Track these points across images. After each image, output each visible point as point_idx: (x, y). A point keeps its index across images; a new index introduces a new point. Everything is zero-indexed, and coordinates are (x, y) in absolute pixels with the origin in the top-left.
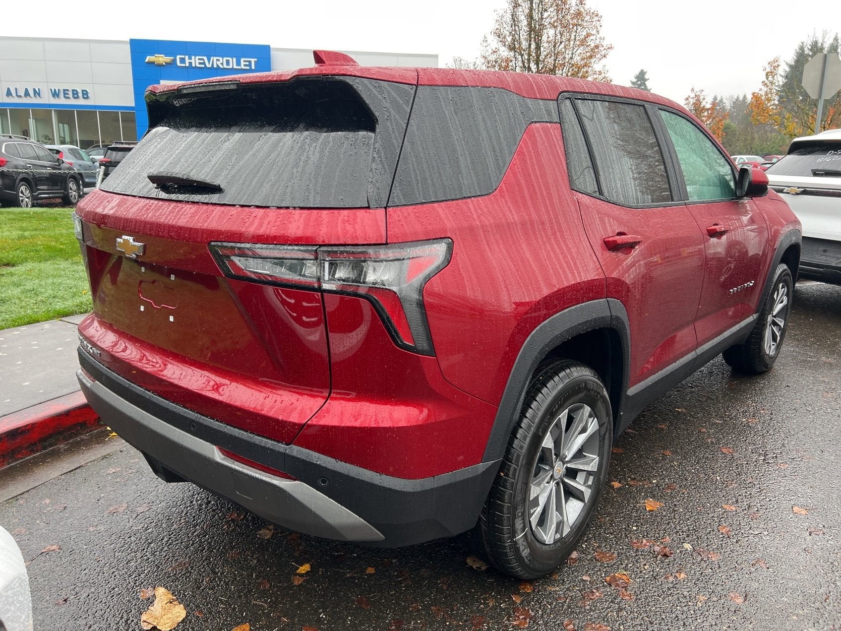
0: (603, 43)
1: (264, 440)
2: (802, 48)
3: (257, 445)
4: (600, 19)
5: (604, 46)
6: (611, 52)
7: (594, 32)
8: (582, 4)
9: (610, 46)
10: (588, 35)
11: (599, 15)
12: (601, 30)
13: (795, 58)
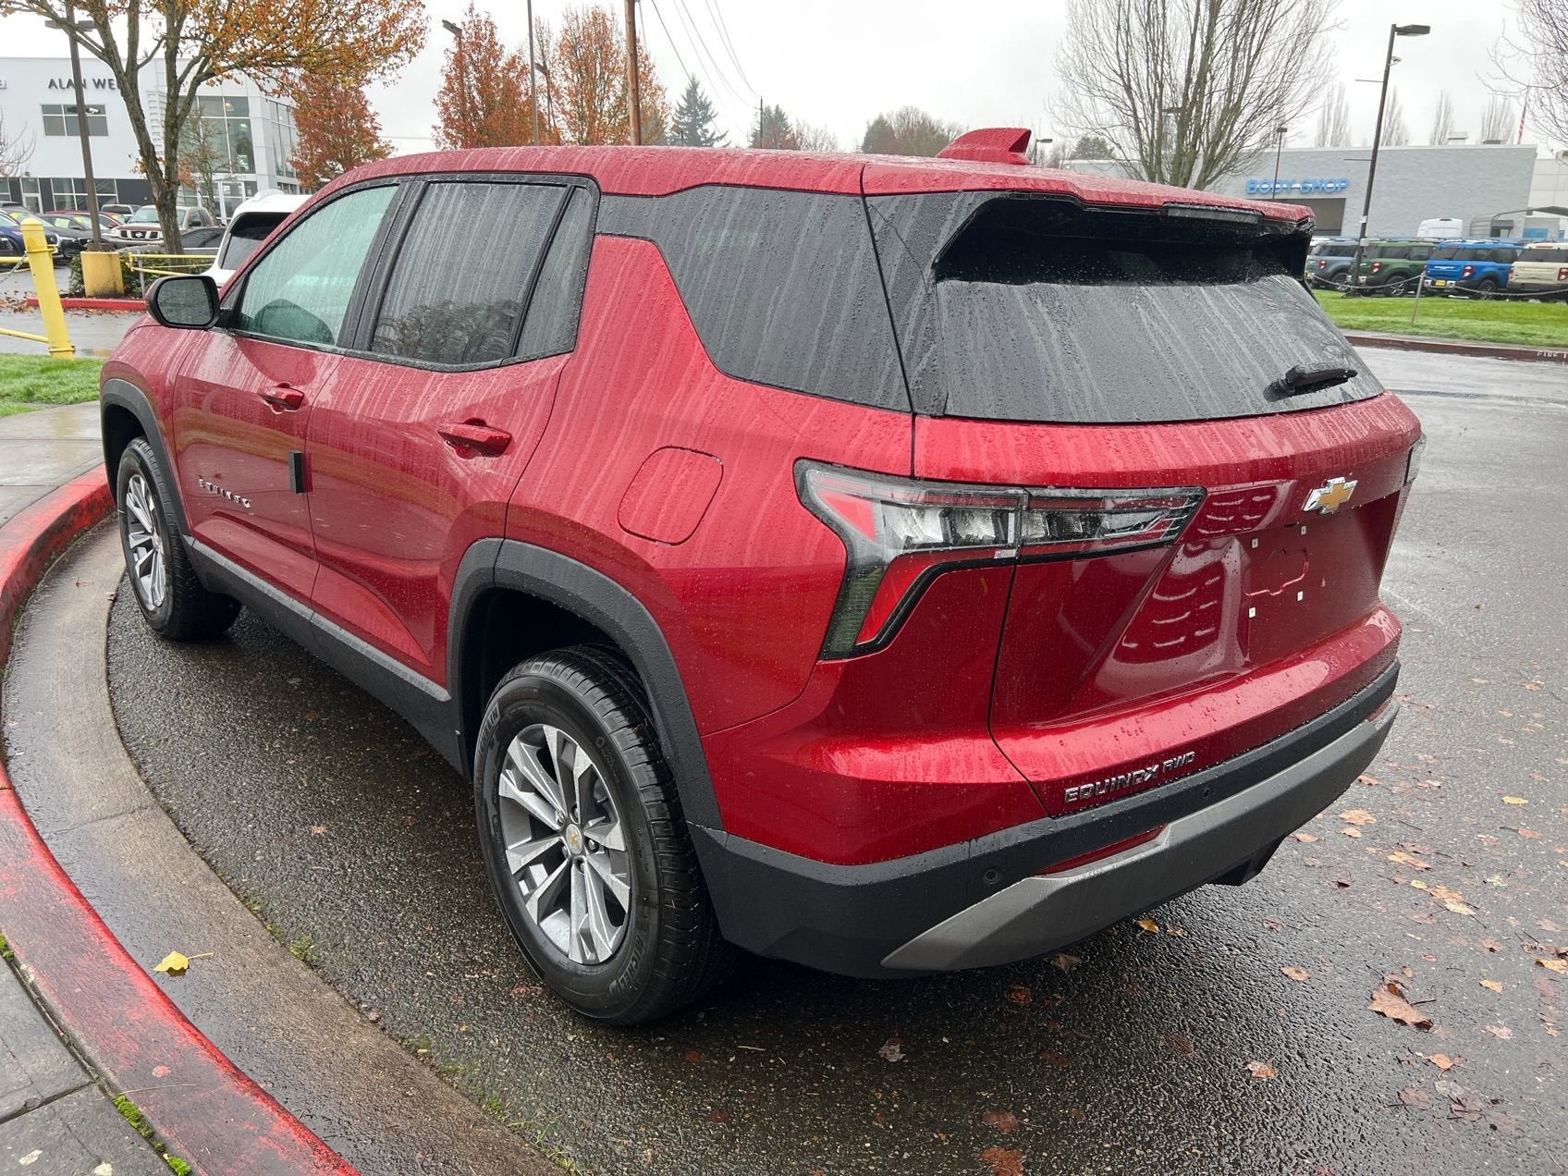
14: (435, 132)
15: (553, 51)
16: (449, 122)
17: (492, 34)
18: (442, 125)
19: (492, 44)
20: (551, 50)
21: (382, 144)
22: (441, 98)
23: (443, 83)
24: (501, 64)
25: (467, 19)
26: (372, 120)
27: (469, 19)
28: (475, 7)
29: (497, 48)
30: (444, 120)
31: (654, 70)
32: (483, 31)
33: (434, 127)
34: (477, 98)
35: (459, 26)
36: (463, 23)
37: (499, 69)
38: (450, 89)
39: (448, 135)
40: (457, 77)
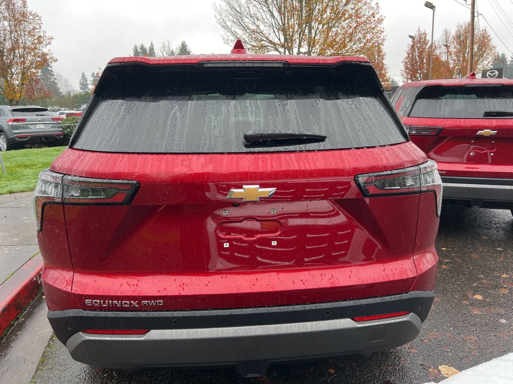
0: (46, 35)
1: (393, 296)
2: (136, 48)
3: (390, 302)
4: (40, 19)
5: (47, 37)
6: (53, 41)
7: (38, 27)
8: (25, 7)
9: (51, 37)
10: (34, 29)
11: (39, 16)
12: (42, 26)
13: (134, 53)
14: (401, 72)
15: (451, 39)
16: (407, 68)
17: (425, 37)
18: (404, 69)
19: (425, 40)
20: (450, 39)
21: (387, 77)
22: (405, 60)
23: (406, 55)
24: (428, 46)
25: (417, 34)
26: (385, 70)
27: (418, 33)
28: (420, 29)
29: (426, 41)
30: (405, 67)
31: (491, 41)
32: (422, 36)
33: (402, 70)
34: (418, 59)
35: (414, 36)
36: (415, 35)
37: (427, 48)
38: (408, 57)
39: (406, 72)
40: (411, 53)
